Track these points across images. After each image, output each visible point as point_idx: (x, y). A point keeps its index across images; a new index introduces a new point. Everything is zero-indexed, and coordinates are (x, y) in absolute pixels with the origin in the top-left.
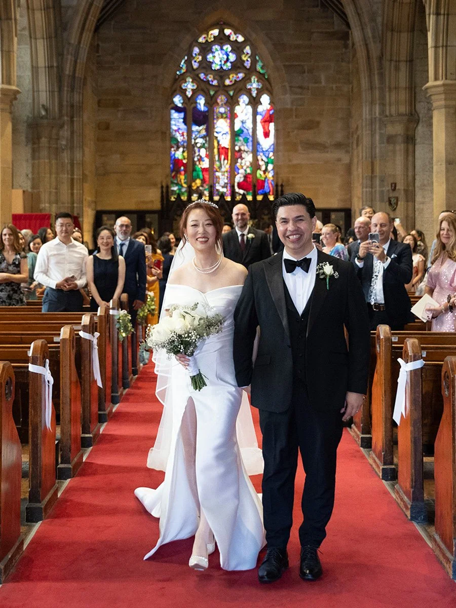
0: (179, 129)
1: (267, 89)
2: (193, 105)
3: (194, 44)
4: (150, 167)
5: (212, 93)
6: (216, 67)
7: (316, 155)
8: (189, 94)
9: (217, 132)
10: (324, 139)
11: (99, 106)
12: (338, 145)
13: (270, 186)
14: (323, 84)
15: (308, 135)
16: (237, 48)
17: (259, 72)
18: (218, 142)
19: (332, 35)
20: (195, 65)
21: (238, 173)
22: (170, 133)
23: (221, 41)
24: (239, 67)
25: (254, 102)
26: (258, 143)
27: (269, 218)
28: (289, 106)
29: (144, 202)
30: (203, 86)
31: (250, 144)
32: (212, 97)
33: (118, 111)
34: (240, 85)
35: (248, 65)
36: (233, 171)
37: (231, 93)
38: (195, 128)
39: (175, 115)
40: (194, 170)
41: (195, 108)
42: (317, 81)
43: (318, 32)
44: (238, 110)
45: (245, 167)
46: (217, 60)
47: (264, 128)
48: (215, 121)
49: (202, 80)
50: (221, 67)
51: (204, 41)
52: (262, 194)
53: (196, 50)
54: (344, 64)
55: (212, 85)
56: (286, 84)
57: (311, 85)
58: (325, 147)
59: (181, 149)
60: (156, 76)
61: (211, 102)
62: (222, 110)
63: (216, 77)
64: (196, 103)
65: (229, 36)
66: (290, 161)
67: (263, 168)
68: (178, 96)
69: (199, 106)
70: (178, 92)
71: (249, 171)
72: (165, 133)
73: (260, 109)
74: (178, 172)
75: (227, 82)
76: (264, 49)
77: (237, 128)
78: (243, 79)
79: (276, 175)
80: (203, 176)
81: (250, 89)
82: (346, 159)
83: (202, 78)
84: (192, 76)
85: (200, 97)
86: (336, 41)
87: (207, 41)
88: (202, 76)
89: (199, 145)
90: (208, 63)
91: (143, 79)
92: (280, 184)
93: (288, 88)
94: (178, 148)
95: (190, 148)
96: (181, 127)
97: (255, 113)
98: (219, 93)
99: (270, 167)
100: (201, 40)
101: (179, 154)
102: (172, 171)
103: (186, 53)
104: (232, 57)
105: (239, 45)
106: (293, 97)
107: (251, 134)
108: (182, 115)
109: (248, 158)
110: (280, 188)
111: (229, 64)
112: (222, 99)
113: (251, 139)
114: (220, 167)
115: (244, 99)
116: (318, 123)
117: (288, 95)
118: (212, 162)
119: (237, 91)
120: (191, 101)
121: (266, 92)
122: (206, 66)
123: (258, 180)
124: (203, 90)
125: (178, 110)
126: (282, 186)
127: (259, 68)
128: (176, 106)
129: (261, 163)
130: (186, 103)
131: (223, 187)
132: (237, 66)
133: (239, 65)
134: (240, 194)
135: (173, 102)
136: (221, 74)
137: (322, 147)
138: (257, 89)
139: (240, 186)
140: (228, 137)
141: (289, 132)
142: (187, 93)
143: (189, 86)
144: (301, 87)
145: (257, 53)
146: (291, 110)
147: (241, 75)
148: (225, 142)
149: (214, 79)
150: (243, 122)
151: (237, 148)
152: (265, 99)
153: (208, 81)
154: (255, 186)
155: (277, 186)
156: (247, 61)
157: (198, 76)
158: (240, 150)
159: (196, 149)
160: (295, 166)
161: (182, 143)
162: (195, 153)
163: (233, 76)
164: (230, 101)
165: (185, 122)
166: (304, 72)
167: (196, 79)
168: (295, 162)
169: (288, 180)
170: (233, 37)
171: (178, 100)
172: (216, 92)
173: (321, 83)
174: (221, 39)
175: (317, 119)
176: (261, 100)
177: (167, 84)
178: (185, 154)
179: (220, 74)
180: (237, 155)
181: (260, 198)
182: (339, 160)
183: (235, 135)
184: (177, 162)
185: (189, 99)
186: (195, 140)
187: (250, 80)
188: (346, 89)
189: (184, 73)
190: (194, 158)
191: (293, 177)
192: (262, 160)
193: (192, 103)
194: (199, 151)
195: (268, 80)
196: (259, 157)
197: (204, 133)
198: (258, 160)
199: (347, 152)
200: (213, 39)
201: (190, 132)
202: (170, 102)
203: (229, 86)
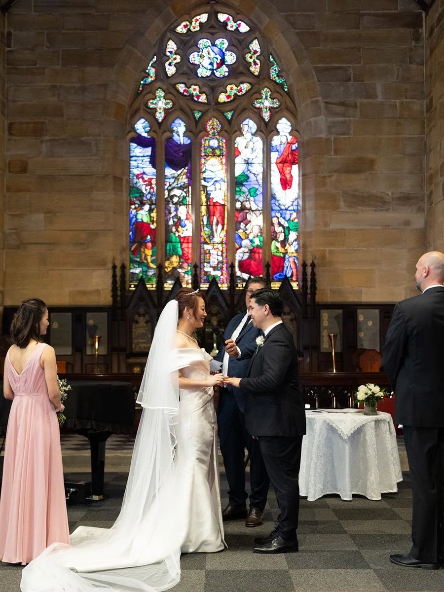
0: (144, 173)
1: (287, 109)
2: (167, 134)
3: (169, 35)
4: (94, 234)
5: (197, 115)
6: (203, 72)
7: (369, 215)
8: (160, 116)
9: (205, 179)
10: (381, 188)
11: (10, 134)
12: (405, 199)
13: (293, 266)
14: (380, 99)
15: (357, 182)
16: (239, 43)
17: (275, 82)
18: (208, 196)
19: (393, 20)
20: (171, 70)
21: (241, 247)
22: (129, 181)
23: (213, 31)
24: (242, 73)
25: (267, 130)
26: (273, 197)
27: (292, 320)
28: (323, 135)
29: (84, 293)
30: (182, 102)
31: (260, 198)
32: (197, 122)
33: (42, 142)
34: (245, 102)
35: (255, 70)
36: (231, 243)
37: (229, 115)
38: (169, 172)
39: (137, 150)
40: (168, 240)
41: (171, 138)
42: (371, 95)
43: (369, 14)
44: (240, 142)
45: (251, 237)
46: (206, 62)
47: (282, 172)
48: (203, 161)
49: (182, 94)
50: (213, 73)
51: (185, 31)
52: (279, 280)
53: (172, 46)
54: (413, 66)
55: (198, 102)
56: (320, 98)
57: (359, 101)
58: (384, 202)
59: (147, 207)
60: (105, 86)
61: (196, 130)
62: (214, 143)
63: (205, 89)
64: (172, 131)
65: (225, 24)
66: (326, 224)
67: (281, 237)
68: (143, 120)
69: (176, 138)
70: (142, 113)
71: (257, 242)
72: (121, 179)
73: (276, 141)
74: (142, 243)
75: (222, 98)
76: (282, 43)
77: (238, 172)
78: (247, 92)
79: (303, 248)
80: (183, 250)
81: (260, 109)
82: (418, 221)
83: (182, 91)
84: (165, 87)
85: (178, 121)
86: (401, 30)
87: (189, 30)
88: (181, 88)
89: (175, 200)
90: (191, 66)
91: (84, 89)
92: (309, 262)
93: (322, 105)
94: (142, 204)
95: (162, 203)
96: (146, 170)
97: (268, 149)
98: (210, 114)
99: (293, 236)
100: (181, 29)
101: (143, 215)
102: (132, 242)
103: (155, 50)
104: (231, 58)
105: (241, 38)
106: (331, 119)
107: (261, 182)
108: (148, 151)
109: (256, 221)
110: (309, 270)
111: (224, 69)
112: (213, 125)
113: (261, 189)
114: (211, 235)
115: (249, 126)
116: (372, 163)
117: (322, 117)
118: (198, 228)
119: (238, 111)
120: (163, 127)
121: (286, 113)
122: (188, 71)
123: (273, 257)
124: (182, 110)
125: (142, 142)
126: (313, 265)
127: (273, 75)
128: (139, 135)
129: (278, 229)
130: (154, 131)
131: (215, 268)
132: (239, 72)
133: (241, 68)
134: (244, 280)
135: (134, 130)
136: (213, 85)
137: (378, 202)
138: (271, 109)
139: (243, 266)
140: (224, 186)
141: (324, 177)
142: (158, 115)
143: (160, 104)
144: (342, 104)
145: (271, 49)
146: (328, 140)
147: (245, 87)
148: (219, 194)
149: (201, 92)
150: (248, 163)
151: (238, 205)
152: (284, 125)
153: (192, 95)
154: (268, 266)
155: (304, 265)
156: (255, 64)
157: (174, 86)
158: (243, 208)
159: (172, 207)
160: (335, 233)
161: (149, 196)
162: (170, 213)
163: (232, 89)
164: (226, 127)
165: (153, 163)
166: (349, 80)
167: (171, 92)
168: (333, 226)
169: (323, 257)
170: (231, 26)
171: (141, 127)
172: (204, 113)
173: (377, 97)
174: (212, 27)
175: (370, 155)
176: (278, 126)
177: (124, 99)
178: (154, 214)
179: (211, 84)
180: (239, 216)
181: (276, 286)
182: (407, 223)
183: (236, 183)
184: (141, 228)
185: (160, 124)
186: (169, 191)
187: (261, 94)
188: (418, 106)
189: (152, 82)
190: (167, 221)
191: (330, 252)
192: (280, 224)
193: (165, 132)
194: (176, 210)
195: (288, 93)
196: (275, 220)
197: (184, 180)
198: (273, 224)
199: (420, 210)
200: (198, 29)
201: (161, 177)
202: (128, 128)
203: (225, 103)
